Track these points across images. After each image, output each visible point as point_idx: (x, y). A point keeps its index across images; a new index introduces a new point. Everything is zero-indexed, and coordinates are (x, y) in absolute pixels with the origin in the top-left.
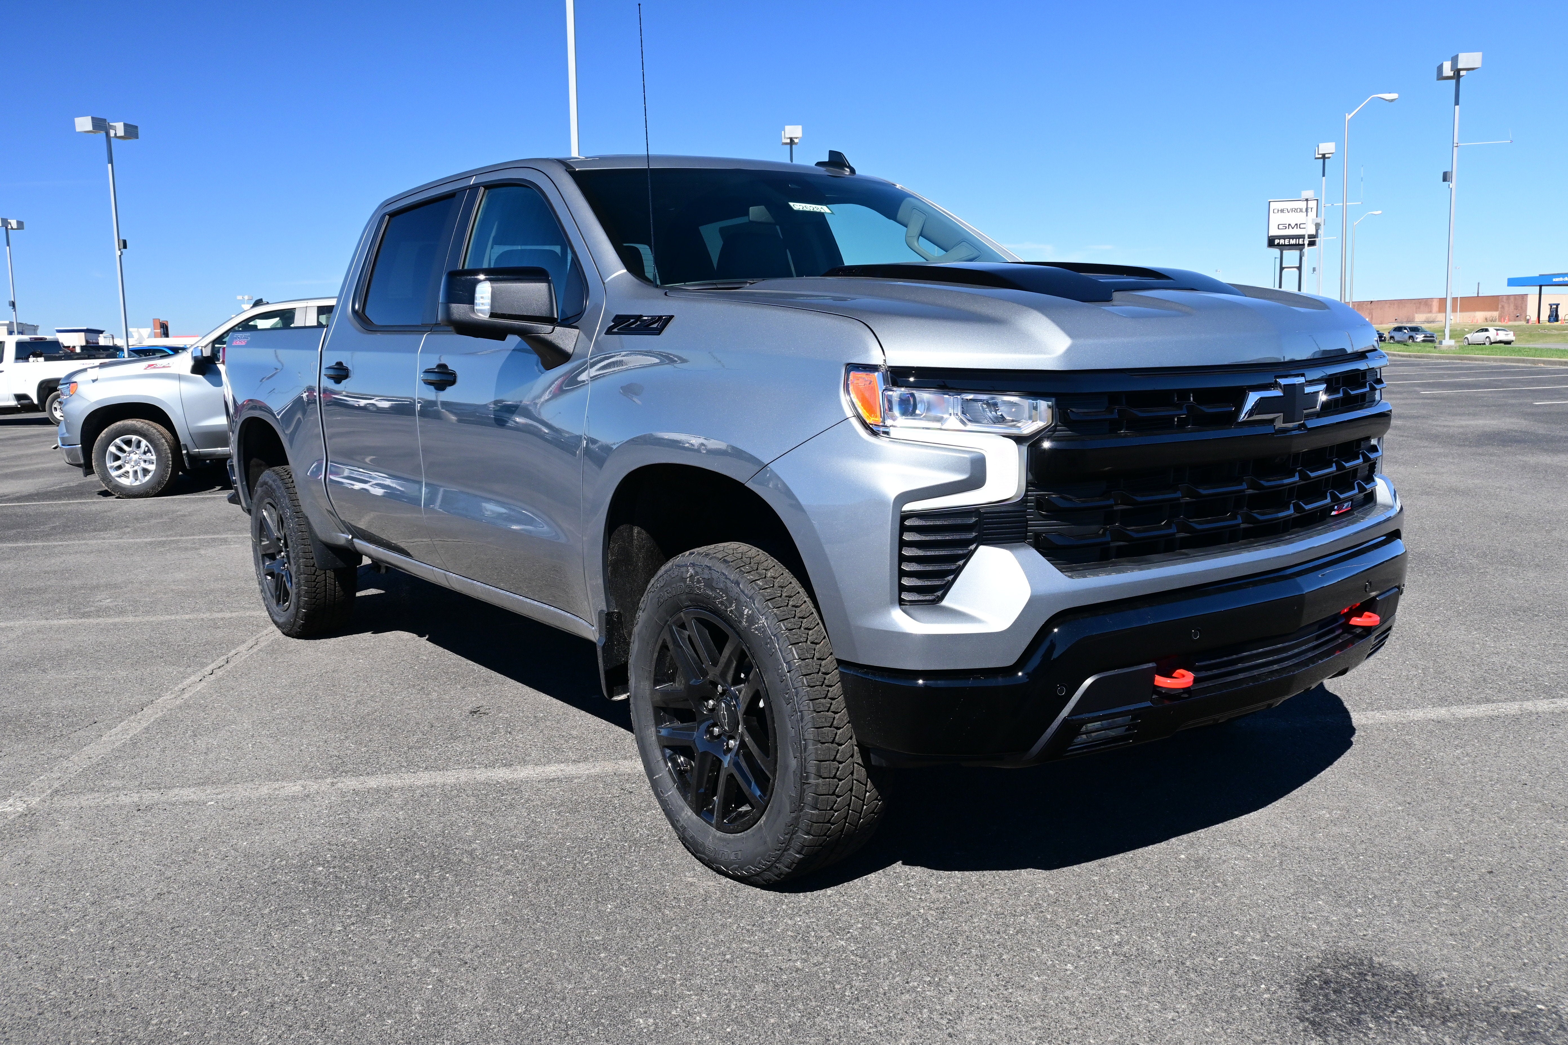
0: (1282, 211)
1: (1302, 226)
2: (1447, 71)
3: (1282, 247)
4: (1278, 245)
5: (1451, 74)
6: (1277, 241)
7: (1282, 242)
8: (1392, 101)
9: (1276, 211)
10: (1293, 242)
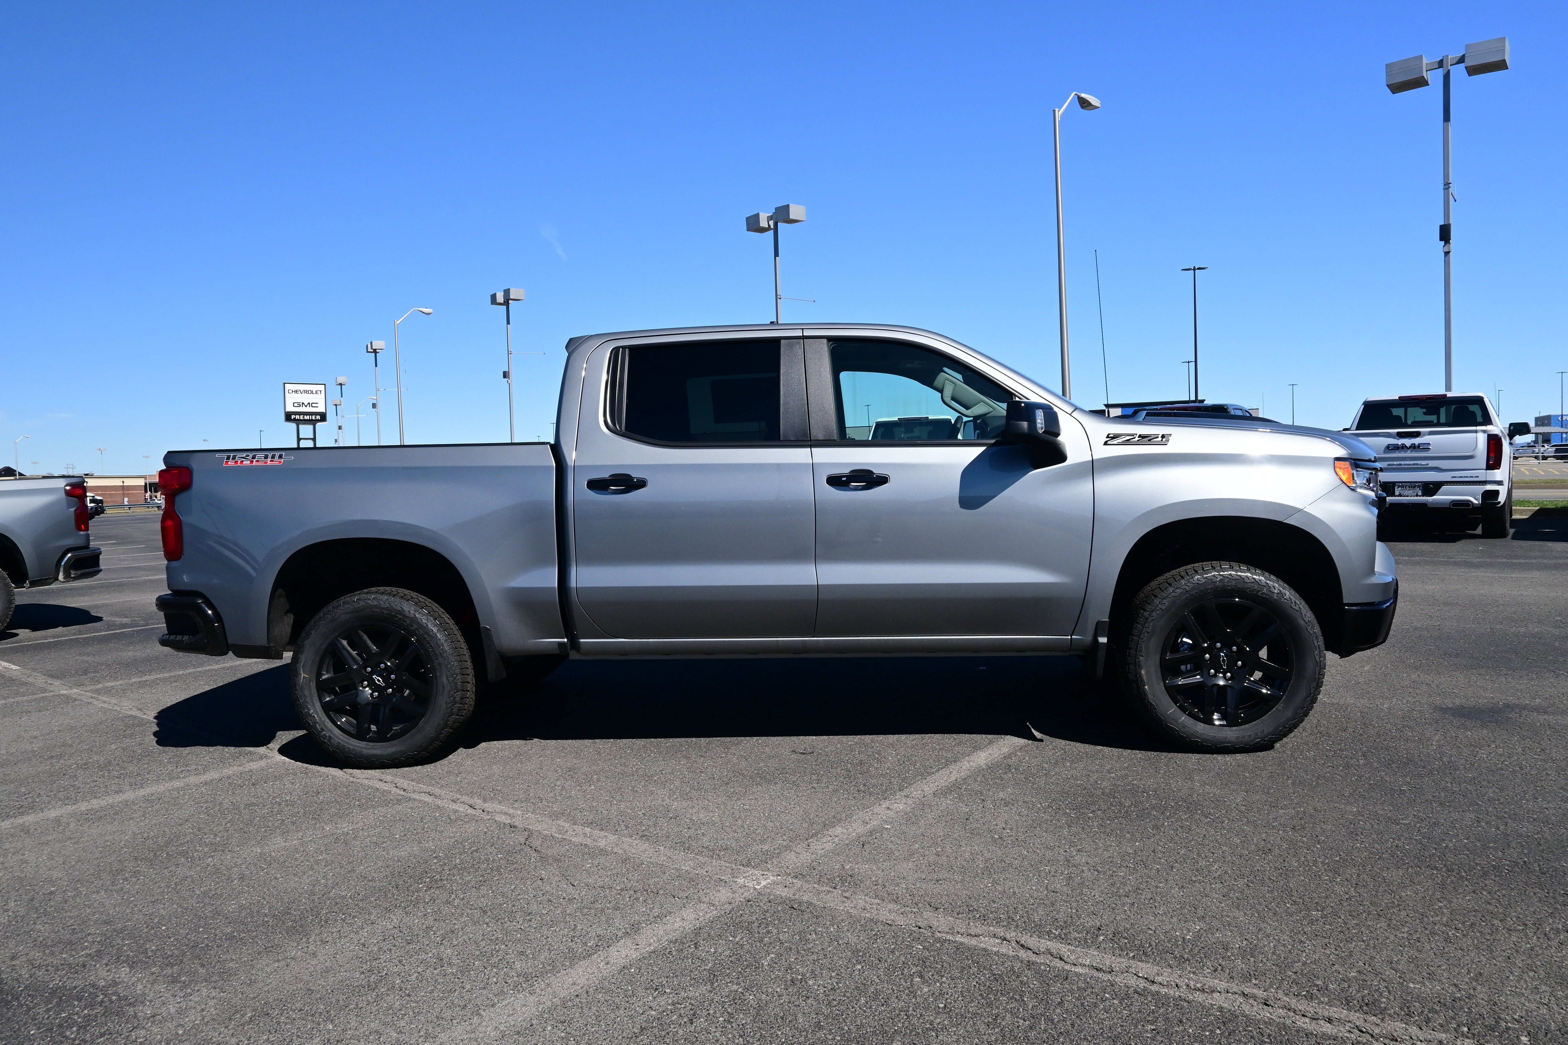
0: (296, 392)
1: (313, 405)
2: (500, 298)
3: (298, 422)
4: (295, 419)
5: (502, 301)
6: (293, 417)
7: (297, 417)
8: (429, 314)
9: (290, 391)
10: (307, 417)
